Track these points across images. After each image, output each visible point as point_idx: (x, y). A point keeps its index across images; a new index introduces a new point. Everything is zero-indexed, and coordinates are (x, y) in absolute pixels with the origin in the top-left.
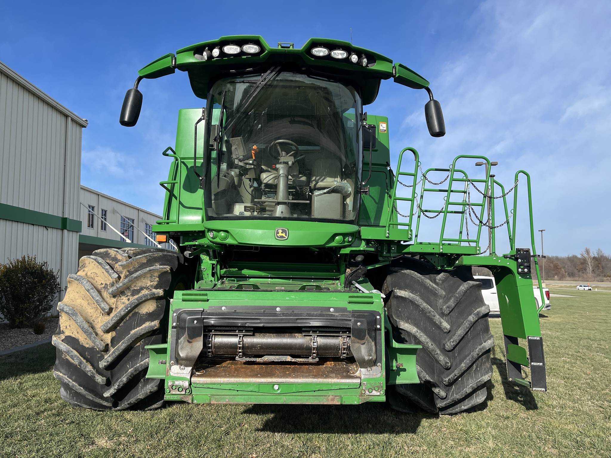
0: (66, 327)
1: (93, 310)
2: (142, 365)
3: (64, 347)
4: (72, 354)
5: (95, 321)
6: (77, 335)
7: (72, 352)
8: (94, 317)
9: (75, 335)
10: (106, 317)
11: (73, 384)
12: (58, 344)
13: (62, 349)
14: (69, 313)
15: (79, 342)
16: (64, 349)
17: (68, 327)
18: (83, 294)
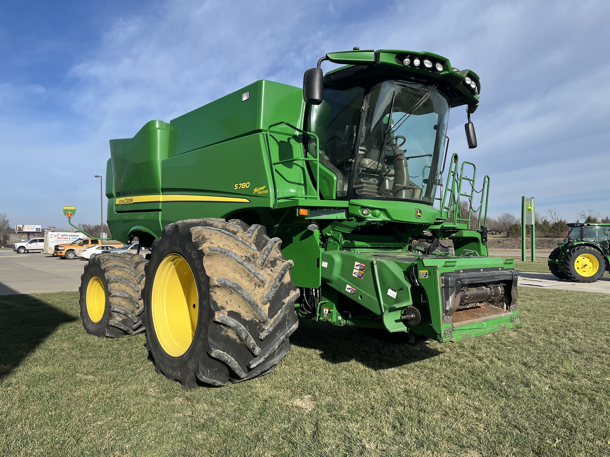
0: (227, 302)
1: (248, 283)
2: (291, 331)
3: (233, 323)
4: (240, 329)
5: (252, 293)
6: (238, 309)
7: (240, 326)
8: (250, 290)
9: (236, 309)
10: (261, 289)
11: (231, 360)
12: (226, 319)
13: (231, 325)
14: (233, 287)
15: (240, 316)
16: (233, 324)
17: (229, 302)
18: (233, 267)
